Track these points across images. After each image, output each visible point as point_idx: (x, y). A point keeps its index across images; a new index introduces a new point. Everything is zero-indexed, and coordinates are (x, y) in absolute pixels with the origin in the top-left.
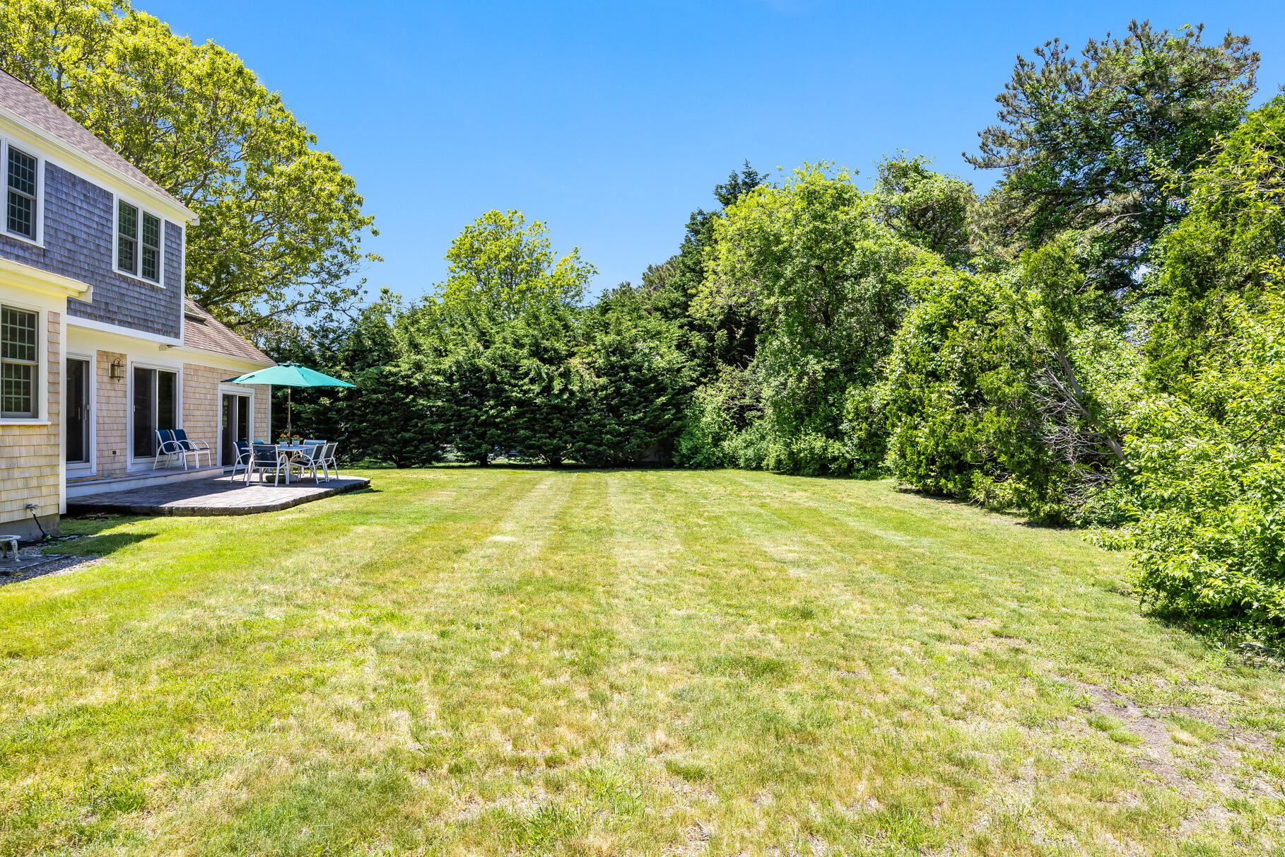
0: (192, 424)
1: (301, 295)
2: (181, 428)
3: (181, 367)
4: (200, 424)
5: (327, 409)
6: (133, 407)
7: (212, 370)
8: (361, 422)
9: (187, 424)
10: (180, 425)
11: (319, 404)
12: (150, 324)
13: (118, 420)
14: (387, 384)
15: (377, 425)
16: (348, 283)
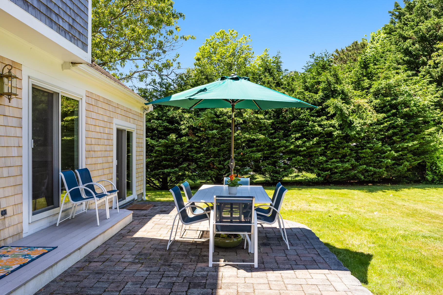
0: (93, 161)
1: (137, 67)
2: (84, 167)
3: (84, 94)
4: (100, 160)
5: (174, 143)
6: (31, 142)
7: (108, 102)
8: (197, 153)
9: (90, 161)
10: (83, 164)
11: (167, 139)
12: (54, 17)
13: (9, 162)
14: (218, 122)
15: (208, 155)
16: (168, 57)
